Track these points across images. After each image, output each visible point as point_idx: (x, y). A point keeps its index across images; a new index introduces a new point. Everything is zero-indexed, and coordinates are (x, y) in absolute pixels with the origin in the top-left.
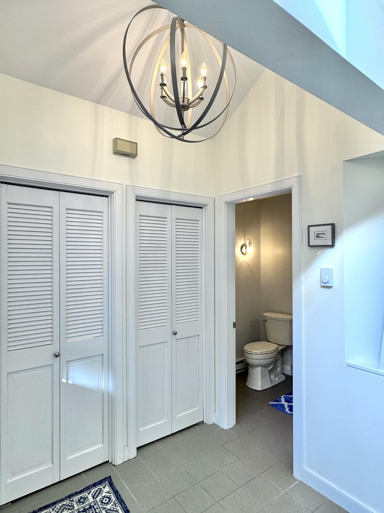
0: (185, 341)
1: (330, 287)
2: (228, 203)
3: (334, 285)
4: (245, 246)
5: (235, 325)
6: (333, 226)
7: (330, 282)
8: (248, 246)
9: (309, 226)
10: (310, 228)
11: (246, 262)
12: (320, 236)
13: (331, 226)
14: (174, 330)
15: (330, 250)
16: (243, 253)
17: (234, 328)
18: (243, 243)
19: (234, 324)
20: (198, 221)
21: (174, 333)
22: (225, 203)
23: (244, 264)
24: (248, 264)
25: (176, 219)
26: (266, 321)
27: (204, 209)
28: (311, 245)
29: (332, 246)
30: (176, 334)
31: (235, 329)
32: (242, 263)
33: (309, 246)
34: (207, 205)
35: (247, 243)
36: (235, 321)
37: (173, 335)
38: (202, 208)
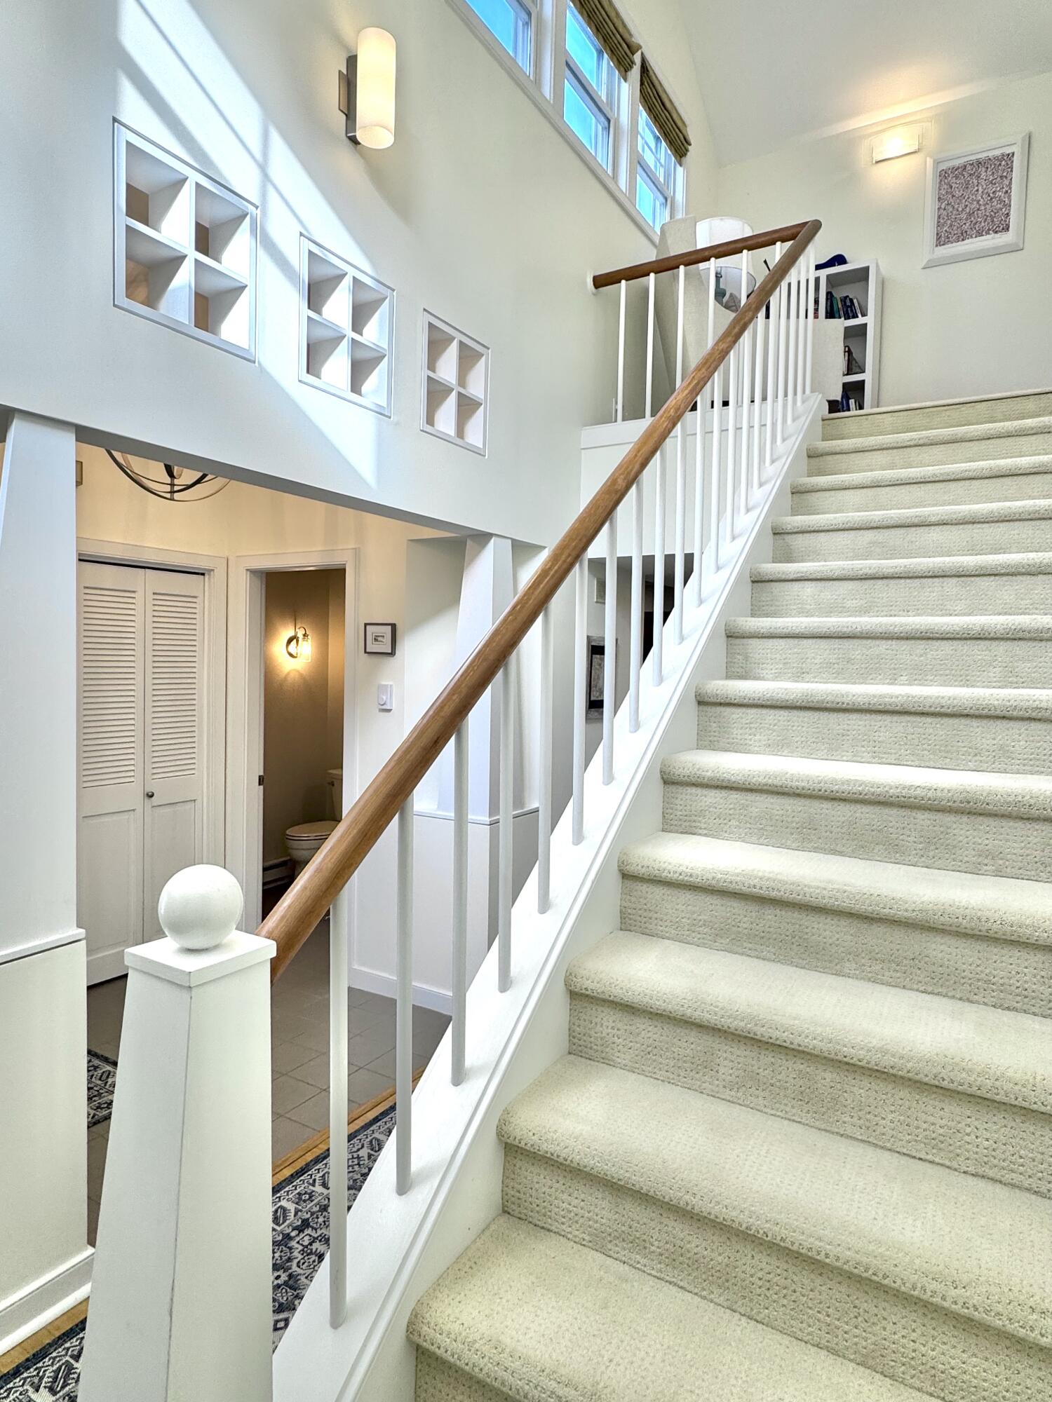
0: (168, 810)
1: (389, 710)
2: (254, 572)
3: (394, 707)
4: (295, 640)
5: (261, 781)
6: (394, 626)
7: (388, 701)
8: (300, 639)
9: (366, 625)
10: (368, 627)
11: (298, 671)
12: (379, 639)
13: (390, 627)
14: (148, 789)
15: (391, 659)
16: (291, 655)
17: (260, 784)
18: (291, 633)
19: (260, 779)
20: (195, 597)
21: (147, 795)
22: (247, 570)
23: (293, 676)
24: (301, 675)
25: (154, 594)
26: (333, 785)
27: (207, 577)
28: (368, 650)
29: (392, 653)
30: (152, 796)
31: (262, 787)
32: (288, 674)
33: (365, 652)
34: (213, 570)
35: (300, 635)
36: (262, 774)
37: (146, 798)
38: (203, 574)
